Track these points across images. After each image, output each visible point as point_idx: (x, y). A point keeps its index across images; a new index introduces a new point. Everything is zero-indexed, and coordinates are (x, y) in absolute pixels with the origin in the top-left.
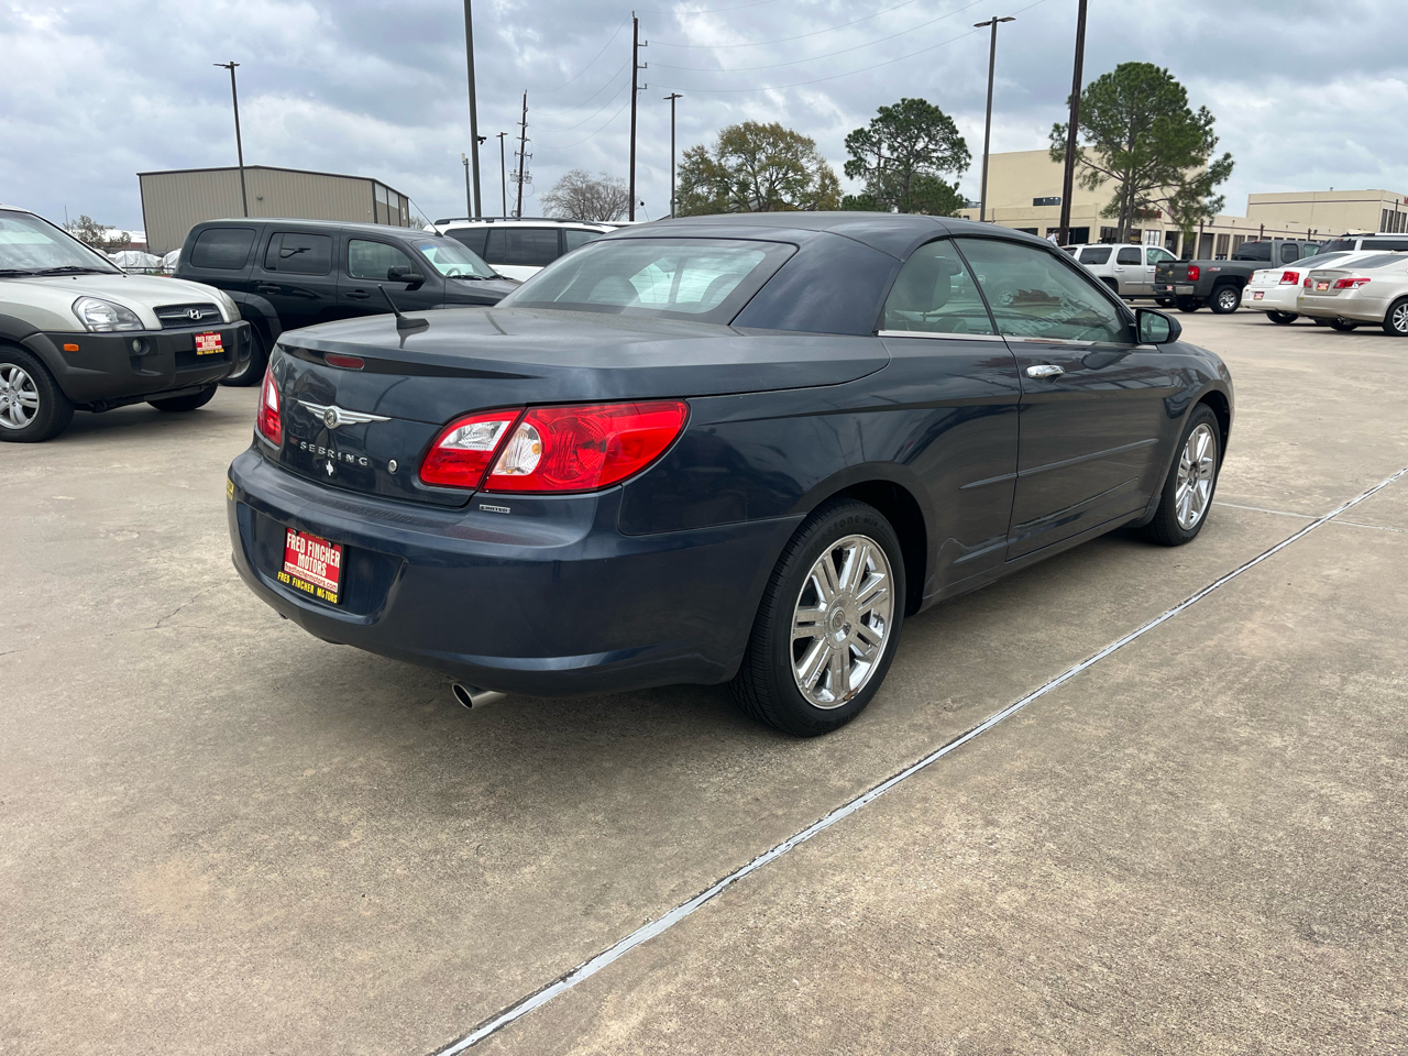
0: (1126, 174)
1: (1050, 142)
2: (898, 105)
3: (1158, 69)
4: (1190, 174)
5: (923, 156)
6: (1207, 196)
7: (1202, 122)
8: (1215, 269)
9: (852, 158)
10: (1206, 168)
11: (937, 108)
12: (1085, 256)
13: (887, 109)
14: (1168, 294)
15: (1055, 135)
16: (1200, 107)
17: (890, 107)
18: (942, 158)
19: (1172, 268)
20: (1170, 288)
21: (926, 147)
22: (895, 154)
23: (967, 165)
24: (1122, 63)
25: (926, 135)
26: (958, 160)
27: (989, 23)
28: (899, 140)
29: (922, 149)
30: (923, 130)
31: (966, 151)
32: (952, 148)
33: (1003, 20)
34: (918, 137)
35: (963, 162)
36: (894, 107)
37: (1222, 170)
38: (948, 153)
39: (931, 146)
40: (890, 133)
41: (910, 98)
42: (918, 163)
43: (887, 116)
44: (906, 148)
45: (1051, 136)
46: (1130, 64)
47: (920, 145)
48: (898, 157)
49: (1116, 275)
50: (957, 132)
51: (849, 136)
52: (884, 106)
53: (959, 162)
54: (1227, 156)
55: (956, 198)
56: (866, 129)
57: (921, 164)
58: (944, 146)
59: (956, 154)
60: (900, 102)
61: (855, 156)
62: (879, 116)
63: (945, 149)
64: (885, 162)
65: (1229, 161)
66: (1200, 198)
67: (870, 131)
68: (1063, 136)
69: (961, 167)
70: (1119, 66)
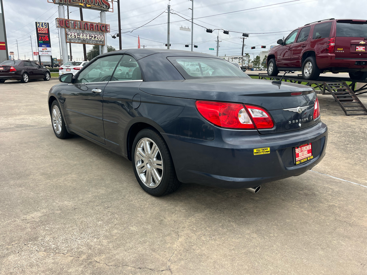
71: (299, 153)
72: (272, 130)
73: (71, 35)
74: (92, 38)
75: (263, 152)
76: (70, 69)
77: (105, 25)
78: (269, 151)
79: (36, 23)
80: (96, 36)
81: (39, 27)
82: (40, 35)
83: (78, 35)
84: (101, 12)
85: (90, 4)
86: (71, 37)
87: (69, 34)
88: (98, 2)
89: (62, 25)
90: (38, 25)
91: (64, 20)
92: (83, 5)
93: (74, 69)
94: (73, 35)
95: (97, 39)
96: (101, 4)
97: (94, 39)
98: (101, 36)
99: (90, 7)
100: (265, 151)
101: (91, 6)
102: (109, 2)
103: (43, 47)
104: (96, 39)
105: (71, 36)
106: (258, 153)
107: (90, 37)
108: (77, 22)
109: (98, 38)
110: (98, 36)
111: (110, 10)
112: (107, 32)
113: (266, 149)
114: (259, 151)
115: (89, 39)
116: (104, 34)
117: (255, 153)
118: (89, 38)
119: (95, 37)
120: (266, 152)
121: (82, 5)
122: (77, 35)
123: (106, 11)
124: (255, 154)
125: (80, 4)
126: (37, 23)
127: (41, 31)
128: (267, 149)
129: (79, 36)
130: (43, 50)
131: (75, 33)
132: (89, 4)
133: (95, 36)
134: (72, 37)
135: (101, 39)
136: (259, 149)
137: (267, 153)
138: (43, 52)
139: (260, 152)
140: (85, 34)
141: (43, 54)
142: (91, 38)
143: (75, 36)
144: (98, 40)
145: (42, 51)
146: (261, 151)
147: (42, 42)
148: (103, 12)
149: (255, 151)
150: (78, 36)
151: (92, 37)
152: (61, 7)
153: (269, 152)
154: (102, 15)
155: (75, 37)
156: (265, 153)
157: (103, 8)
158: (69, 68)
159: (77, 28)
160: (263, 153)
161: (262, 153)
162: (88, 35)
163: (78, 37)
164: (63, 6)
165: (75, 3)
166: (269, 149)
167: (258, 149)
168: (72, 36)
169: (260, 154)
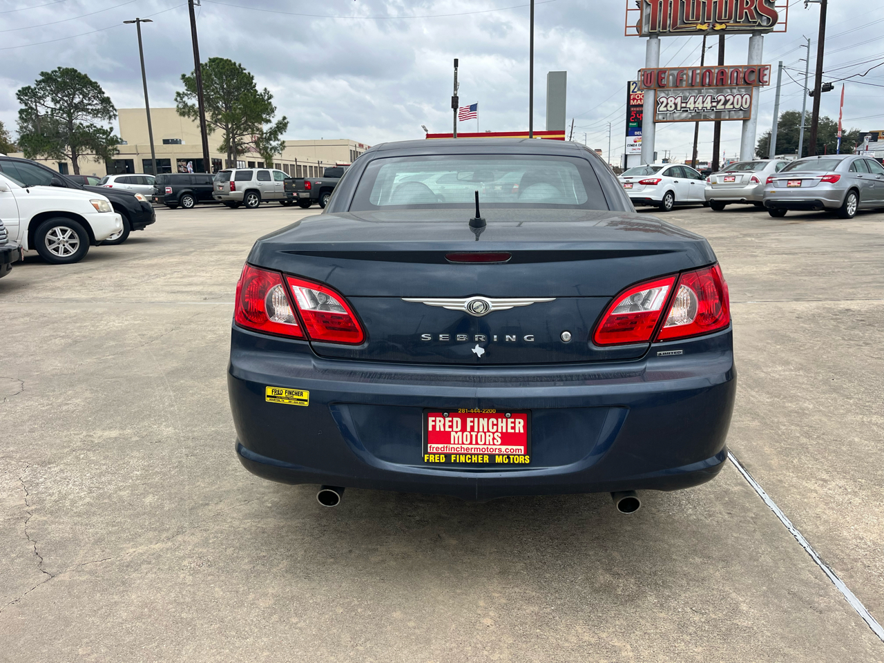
0: (227, 126)
1: (176, 104)
2: (56, 71)
3: (235, 63)
4: (265, 127)
5: (80, 107)
6: (274, 141)
7: (266, 97)
8: (318, 183)
9: (23, 107)
10: (273, 125)
11: (86, 75)
12: (238, 176)
13: (48, 74)
14: (295, 198)
15: (178, 99)
16: (263, 88)
17: (50, 72)
18: (96, 110)
19: (294, 182)
20: (295, 194)
21: (82, 101)
22: (58, 106)
23: (115, 115)
24: (212, 57)
25: (81, 94)
26: (108, 112)
27: (134, 22)
28: (59, 95)
29: (79, 103)
30: (78, 90)
31: (113, 106)
32: (101, 103)
33: (144, 21)
34: (74, 94)
35: (112, 114)
36: (52, 72)
37: (282, 126)
38: (99, 107)
39: (85, 101)
40: (51, 90)
41: (64, 67)
42: (78, 112)
43: (48, 78)
44: (66, 101)
45: (176, 100)
46: (217, 59)
47: (77, 100)
48: (61, 107)
49: (258, 187)
50: (103, 93)
51: (19, 91)
52: (44, 71)
53: (109, 113)
54: (284, 118)
55: (112, 139)
56: (33, 87)
57: (80, 113)
58: (95, 102)
59: (105, 107)
60: (57, 69)
61: (26, 105)
62: (41, 78)
63: (96, 104)
64: (52, 111)
65: (286, 121)
66: (271, 142)
67: (35, 89)
68: (184, 100)
69: (110, 118)
70: (210, 59)
71: (449, 433)
72: (356, 350)
73: (667, 104)
74: (717, 104)
75: (288, 399)
76: (632, 183)
77: (757, 69)
78: (306, 401)
79: (629, 83)
80: (728, 98)
81: (633, 92)
82: (632, 109)
83: (685, 100)
84: (753, 36)
85: (723, 23)
86: (665, 109)
87: (663, 102)
88: (746, 12)
89: (648, 85)
90: (632, 87)
91: (656, 72)
92: (707, 28)
93: (641, 183)
94: (671, 104)
95: (732, 107)
96: (753, 17)
97: (723, 107)
98: (742, 98)
99: (722, 29)
100: (295, 397)
101: (727, 26)
102: (776, 9)
103: (637, 135)
104: (728, 106)
105: (666, 106)
106: (275, 397)
107: (712, 102)
108: (685, 72)
109: (732, 104)
110: (734, 97)
111: (776, 28)
112: (763, 85)
113: (297, 394)
114: (279, 394)
115: (709, 108)
116: (752, 90)
117: (268, 396)
118: (709, 106)
119: (726, 102)
120: (298, 400)
121: (704, 27)
122: (682, 103)
123: (766, 32)
124: (268, 399)
125: (699, 27)
126: (631, 83)
127: (637, 100)
128: (302, 394)
129: (687, 103)
130: (635, 142)
131: (675, 99)
132: (721, 23)
133: (726, 99)
134: (669, 109)
135: (742, 106)
136: (280, 389)
137: (298, 404)
138: (634, 147)
139: (281, 398)
140: (701, 98)
141: (634, 151)
142: (714, 104)
143: (676, 105)
144: (734, 107)
145: (632, 145)
146: (284, 395)
147: (635, 124)
148: (758, 37)
149: (269, 391)
150: (684, 105)
151: (718, 102)
152: (654, 41)
153: (306, 404)
154: (754, 43)
155: (676, 108)
156: (293, 403)
157: (760, 25)
158: (631, 180)
159: (687, 86)
160: (288, 401)
161: (286, 402)
162: (709, 97)
163: (682, 108)
164: (659, 38)
165: (688, 26)
166: (306, 395)
167: (277, 389)
168: (669, 106)
169: (281, 401)
